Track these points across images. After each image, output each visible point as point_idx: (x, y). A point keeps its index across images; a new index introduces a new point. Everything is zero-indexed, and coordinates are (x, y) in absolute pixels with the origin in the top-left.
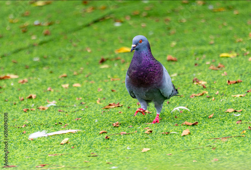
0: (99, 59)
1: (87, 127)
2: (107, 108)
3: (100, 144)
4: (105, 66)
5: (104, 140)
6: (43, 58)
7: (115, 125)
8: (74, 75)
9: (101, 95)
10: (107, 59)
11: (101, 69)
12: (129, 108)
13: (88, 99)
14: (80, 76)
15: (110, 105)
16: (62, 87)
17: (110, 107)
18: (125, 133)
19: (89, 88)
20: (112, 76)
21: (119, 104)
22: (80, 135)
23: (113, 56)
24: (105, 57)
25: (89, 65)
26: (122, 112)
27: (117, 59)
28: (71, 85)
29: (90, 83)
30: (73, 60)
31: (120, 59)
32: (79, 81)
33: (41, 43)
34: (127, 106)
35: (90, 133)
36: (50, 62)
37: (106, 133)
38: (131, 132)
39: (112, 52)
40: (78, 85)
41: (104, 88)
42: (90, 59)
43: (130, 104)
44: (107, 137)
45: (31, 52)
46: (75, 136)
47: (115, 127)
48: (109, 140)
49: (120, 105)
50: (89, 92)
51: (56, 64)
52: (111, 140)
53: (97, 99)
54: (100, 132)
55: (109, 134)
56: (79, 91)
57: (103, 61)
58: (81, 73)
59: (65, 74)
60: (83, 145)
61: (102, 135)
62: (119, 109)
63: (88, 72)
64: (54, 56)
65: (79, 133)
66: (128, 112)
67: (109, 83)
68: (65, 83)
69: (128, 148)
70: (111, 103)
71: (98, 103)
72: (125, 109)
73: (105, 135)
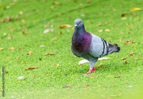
0: (121, 14)
1: (114, 56)
2: (126, 44)
3: (122, 66)
4: (124, 18)
5: (124, 63)
6: (87, 14)
7: (131, 54)
8: (106, 25)
9: (122, 36)
10: (126, 14)
11: (122, 20)
12: (139, 43)
13: (115, 39)
14: (110, 25)
15: (128, 42)
16: (98, 32)
17: (128, 43)
18: (137, 59)
19: (115, 32)
20: (129, 24)
21: (133, 41)
22: (109, 61)
23: (129, 12)
24: (124, 13)
25: (115, 18)
26: (135, 46)
27: (131, 14)
28: (104, 30)
29: (115, 29)
30: (105, 15)
31: (133, 14)
32: (109, 28)
33: (86, 7)
34: (138, 42)
35: (115, 60)
36: (91, 16)
37: (125, 59)
38: (140, 58)
39: (129, 10)
40: (107, 30)
41: (124, 32)
42: (116, 14)
43: (140, 41)
44: (126, 62)
45: (79, 11)
46: (106, 62)
47: (131, 55)
48: (127, 64)
49: (134, 42)
50: (115, 35)
51: (94, 18)
52: (129, 64)
53: (120, 39)
54: (122, 59)
55: (127, 60)
56: (109, 34)
57: (123, 15)
58: (110, 23)
59: (100, 24)
60: (111, 67)
61: (123, 61)
62: (133, 44)
63: (114, 22)
64: (93, 13)
65: (109, 60)
66: (139, 46)
67: (127, 29)
68: (100, 29)
69: (139, 69)
70: (129, 41)
71: (120, 41)
72: (136, 44)
73: (125, 61)
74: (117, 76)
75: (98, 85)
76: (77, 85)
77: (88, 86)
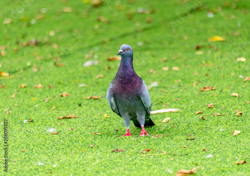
0: (195, 45)
1: (185, 107)
2: (202, 91)
3: (197, 124)
4: (200, 53)
5: (200, 120)
6: (146, 43)
7: (209, 106)
8: (173, 60)
9: (197, 79)
10: (202, 47)
11: (197, 55)
12: (221, 91)
13: (186, 82)
14: (179, 61)
15: (205, 88)
16: (163, 70)
17: (205, 89)
18: (219, 114)
19: (186, 71)
20: (206, 62)
21: (212, 87)
22: (179, 114)
23: (206, 44)
24: (201, 44)
25: (186, 51)
26: (215, 95)
27: (210, 47)
28: (170, 68)
29: (187, 67)
30: (172, 46)
31: (213, 48)
32: (177, 65)
33: (145, 30)
34: (220, 89)
35: (187, 113)
36: (151, 46)
37: (202, 113)
38: (223, 114)
39: (206, 40)
40: (175, 68)
41: (200, 72)
42: (187, 46)
43: (223, 88)
44: (203, 118)
45: (135, 37)
46: (174, 116)
47: (209, 108)
48: (205, 121)
49: (214, 89)
50: (186, 76)
51: (157, 49)
52: (207, 121)
53: (193, 82)
54: (197, 112)
55: (204, 114)
56: (178, 74)
57: (198, 48)
58: (180, 58)
59: (165, 58)
60: (181, 124)
61: (198, 115)
62: (213, 92)
63: (185, 57)
64: (155, 42)
65: (178, 112)
66: (220, 95)
67: (204, 68)
68: (165, 66)
69: (221, 130)
70: (206, 86)
71: (194, 85)
72: (218, 92)
73: (201, 116)
74: (190, 138)
75: (163, 151)
76: (133, 149)
77: (148, 151)
